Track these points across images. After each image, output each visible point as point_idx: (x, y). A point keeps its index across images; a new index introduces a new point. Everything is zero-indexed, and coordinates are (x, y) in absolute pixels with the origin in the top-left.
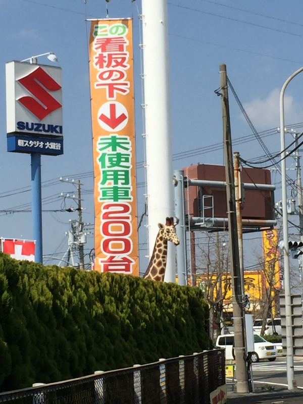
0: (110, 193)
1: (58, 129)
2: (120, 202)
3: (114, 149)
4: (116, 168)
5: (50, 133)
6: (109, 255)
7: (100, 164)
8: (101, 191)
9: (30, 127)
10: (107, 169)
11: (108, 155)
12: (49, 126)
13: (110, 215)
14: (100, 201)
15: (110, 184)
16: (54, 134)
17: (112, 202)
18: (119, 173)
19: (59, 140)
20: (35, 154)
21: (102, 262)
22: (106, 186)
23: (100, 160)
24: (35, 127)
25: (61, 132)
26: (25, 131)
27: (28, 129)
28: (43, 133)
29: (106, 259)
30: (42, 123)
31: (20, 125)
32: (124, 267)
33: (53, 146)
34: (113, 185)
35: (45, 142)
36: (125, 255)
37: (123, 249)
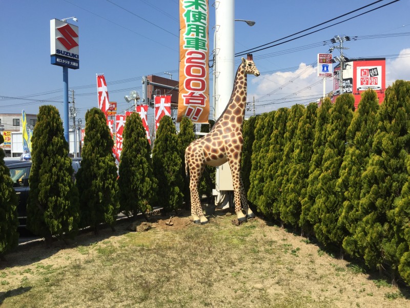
0: (193, 43)
1: (77, 56)
2: (200, 50)
3: (197, 8)
4: (198, 23)
5: (72, 58)
6: (190, 91)
7: (185, 18)
8: (186, 40)
9: (63, 53)
10: (191, 23)
11: (192, 12)
12: (72, 54)
13: (192, 60)
14: (185, 48)
15: (193, 35)
16: (75, 58)
17: (194, 50)
18: (200, 28)
19: (77, 62)
20: (66, 67)
21: (184, 96)
22: (190, 36)
23: (185, 15)
24: (65, 53)
25: (78, 58)
26: (60, 54)
27: (62, 54)
28: (69, 57)
29: (187, 94)
30: (69, 52)
31: (58, 51)
32: (200, 101)
33: (74, 64)
34: (195, 37)
35: (70, 62)
36: (201, 92)
37: (200, 88)
